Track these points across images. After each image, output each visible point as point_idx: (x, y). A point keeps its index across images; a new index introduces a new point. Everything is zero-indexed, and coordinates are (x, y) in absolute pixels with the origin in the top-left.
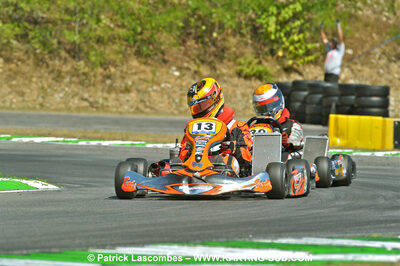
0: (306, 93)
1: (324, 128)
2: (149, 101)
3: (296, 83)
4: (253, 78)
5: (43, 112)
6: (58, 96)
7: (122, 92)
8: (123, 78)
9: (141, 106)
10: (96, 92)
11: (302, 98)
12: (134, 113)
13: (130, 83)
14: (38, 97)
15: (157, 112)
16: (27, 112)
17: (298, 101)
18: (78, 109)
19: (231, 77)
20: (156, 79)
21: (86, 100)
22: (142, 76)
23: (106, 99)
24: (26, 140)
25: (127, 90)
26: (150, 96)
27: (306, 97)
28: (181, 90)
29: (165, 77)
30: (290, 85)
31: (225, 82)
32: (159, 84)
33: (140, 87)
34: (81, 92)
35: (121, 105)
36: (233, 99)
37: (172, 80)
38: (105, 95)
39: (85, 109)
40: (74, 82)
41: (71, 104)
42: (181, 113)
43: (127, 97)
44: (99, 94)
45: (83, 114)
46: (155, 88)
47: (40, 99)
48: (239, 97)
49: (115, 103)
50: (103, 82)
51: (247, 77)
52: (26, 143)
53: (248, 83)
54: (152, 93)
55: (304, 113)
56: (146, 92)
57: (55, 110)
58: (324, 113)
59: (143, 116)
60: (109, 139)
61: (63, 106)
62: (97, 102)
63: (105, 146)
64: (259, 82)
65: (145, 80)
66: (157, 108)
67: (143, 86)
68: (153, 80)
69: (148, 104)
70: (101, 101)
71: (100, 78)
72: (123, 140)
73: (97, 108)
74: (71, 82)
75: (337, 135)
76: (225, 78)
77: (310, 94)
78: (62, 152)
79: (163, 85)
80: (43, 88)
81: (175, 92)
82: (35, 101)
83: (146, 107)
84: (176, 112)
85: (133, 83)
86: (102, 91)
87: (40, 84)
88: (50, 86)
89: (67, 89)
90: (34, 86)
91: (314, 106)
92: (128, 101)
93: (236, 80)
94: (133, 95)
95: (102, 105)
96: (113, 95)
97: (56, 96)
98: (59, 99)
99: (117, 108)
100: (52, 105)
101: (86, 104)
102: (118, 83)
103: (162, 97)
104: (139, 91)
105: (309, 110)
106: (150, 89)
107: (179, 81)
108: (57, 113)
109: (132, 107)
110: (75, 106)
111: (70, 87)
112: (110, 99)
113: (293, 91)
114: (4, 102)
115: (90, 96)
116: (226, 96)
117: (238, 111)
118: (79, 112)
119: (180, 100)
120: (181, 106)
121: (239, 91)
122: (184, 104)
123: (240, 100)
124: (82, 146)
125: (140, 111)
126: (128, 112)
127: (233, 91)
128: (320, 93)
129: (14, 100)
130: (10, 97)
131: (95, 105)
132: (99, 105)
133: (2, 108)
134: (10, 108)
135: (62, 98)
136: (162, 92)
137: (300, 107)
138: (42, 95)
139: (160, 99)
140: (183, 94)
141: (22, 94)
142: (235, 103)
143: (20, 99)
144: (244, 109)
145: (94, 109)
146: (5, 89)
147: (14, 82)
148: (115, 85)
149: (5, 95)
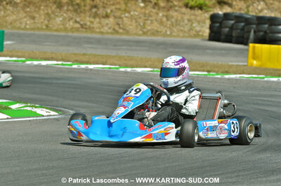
0: (232, 22)
2: (123, 26)
3: (226, 15)
4: (196, 9)
5: (48, 33)
6: (59, 20)
7: (104, 17)
8: (104, 7)
9: (117, 28)
10: (85, 17)
11: (230, 25)
12: (111, 33)
13: (109, 11)
14: (45, 20)
15: (127, 32)
16: (37, 32)
17: (226, 27)
18: (72, 29)
19: (180, 7)
20: (127, 8)
21: (78, 23)
22: (118, 6)
23: (92, 22)
24: (36, 63)
25: (107, 16)
26: (123, 21)
27: (233, 25)
28: (145, 16)
29: (134, 7)
30: (222, 15)
31: (176, 11)
32: (129, 12)
33: (116, 14)
34: (74, 17)
35: (103, 26)
36: (182, 23)
37: (139, 10)
38: (92, 19)
39: (77, 30)
40: (70, 10)
41: (67, 25)
42: (144, 33)
43: (105, 21)
44: (88, 18)
45: (76, 34)
46: (127, 15)
47: (46, 22)
48: (186, 21)
49: (99, 25)
50: (90, 10)
51: (192, 8)
52: (36, 66)
53: (192, 12)
54: (124, 19)
55: (231, 36)
56: (120, 18)
57: (56, 30)
58: (245, 36)
59: (117, 37)
60: (94, 63)
61: (62, 27)
62: (86, 24)
63: (91, 69)
64: (200, 11)
65: (120, 9)
66: (128, 29)
67: (118, 14)
68: (125, 10)
69: (121, 26)
70: (88, 23)
71: (88, 7)
72: (103, 64)
73: (86, 28)
74: (68, 10)
75: (254, 58)
76: (177, 8)
77: (236, 22)
78: (61, 75)
79: (132, 13)
80: (48, 14)
81: (140, 18)
82: (42, 23)
83: (120, 28)
84: (141, 32)
85: (112, 11)
86: (90, 16)
87: (46, 11)
88: (53, 13)
89: (65, 15)
90: (42, 12)
91: (239, 31)
92: (107, 24)
93: (184, 10)
94: (111, 19)
95: (90, 27)
96: (97, 20)
97: (57, 19)
98: (59, 22)
99: (100, 29)
100: (54, 26)
101: (78, 25)
102: (101, 11)
103: (132, 21)
104: (115, 17)
105: (234, 34)
106: (123, 16)
107: (143, 10)
108: (55, 33)
110: (70, 27)
111: (67, 14)
112: (95, 23)
113: (224, 20)
114: (21, 23)
115: (81, 20)
116: (176, 21)
117: (185, 32)
118: (73, 32)
119: (144, 24)
120: (144, 28)
121: (186, 18)
122: (146, 27)
123: (186, 24)
124: (75, 69)
125: (116, 32)
126: (108, 33)
127: (182, 18)
128: (242, 22)
129: (28, 22)
130: (25, 19)
131: (84, 27)
132: (87, 27)
133: (19, 28)
134: (25, 29)
135: (61, 21)
136: (132, 18)
137: (228, 31)
138: (47, 18)
139: (129, 23)
140: (146, 20)
141: (33, 18)
142: (183, 26)
143: (32, 21)
144: (189, 31)
145: (84, 30)
146: (22, 14)
147: (28, 9)
148: (98, 12)
149: (21, 18)
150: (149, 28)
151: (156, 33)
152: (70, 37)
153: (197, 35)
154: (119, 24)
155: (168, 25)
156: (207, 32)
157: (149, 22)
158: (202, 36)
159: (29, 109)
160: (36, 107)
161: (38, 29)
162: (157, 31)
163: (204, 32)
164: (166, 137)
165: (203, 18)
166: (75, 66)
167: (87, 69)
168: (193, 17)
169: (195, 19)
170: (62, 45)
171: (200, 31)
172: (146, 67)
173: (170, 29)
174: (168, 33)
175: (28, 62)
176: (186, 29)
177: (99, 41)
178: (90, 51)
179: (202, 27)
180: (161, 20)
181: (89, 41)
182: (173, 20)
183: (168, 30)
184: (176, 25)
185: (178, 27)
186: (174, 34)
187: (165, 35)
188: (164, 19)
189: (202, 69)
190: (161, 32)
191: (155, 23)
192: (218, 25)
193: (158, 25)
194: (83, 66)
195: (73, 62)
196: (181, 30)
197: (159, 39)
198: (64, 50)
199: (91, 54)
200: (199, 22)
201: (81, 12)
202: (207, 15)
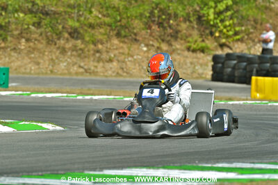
0: (235, 62)
1: (248, 86)
2: (126, 68)
3: (228, 55)
4: (198, 52)
5: (52, 76)
6: (63, 65)
7: (108, 62)
8: (108, 52)
9: (120, 72)
10: (89, 62)
11: (232, 65)
12: (115, 76)
13: (112, 56)
14: (49, 65)
15: (131, 75)
16: (41, 76)
17: (228, 67)
18: (77, 74)
19: (183, 50)
20: (130, 52)
21: (82, 67)
22: (121, 51)
23: (96, 67)
24: (41, 95)
25: (111, 61)
26: (126, 64)
27: (235, 64)
28: (148, 60)
29: (137, 51)
30: (224, 56)
31: (179, 54)
32: (132, 56)
33: (120, 59)
34: (78, 62)
35: (106, 71)
36: (185, 67)
37: (142, 54)
38: (96, 64)
39: (82, 74)
40: (74, 55)
41: (71, 70)
43: (110, 65)
44: (91, 63)
45: (80, 77)
46: (130, 59)
47: (51, 67)
48: (189, 65)
49: (103, 69)
50: (94, 55)
51: (194, 51)
52: (41, 98)
53: (195, 55)
54: (128, 63)
55: (234, 76)
56: (124, 62)
57: (61, 74)
58: (248, 76)
59: (121, 79)
60: (98, 95)
61: (66, 71)
62: (90, 69)
63: (96, 100)
64: (202, 54)
65: (123, 54)
66: (131, 72)
67: (122, 58)
68: (128, 54)
69: (125, 70)
70: (92, 68)
71: (92, 52)
72: (107, 95)
73: (90, 73)
74: (72, 55)
75: (257, 91)
76: (179, 52)
77: (238, 62)
78: (65, 104)
79: (135, 57)
80: (52, 59)
81: (143, 62)
82: (47, 68)
83: (124, 72)
84: (144, 76)
85: (115, 55)
86: (94, 61)
87: (50, 57)
88: (57, 58)
89: (69, 60)
90: (46, 58)
91: (241, 71)
92: (111, 68)
93: (186, 53)
94: (115, 64)
95: (94, 72)
96: (101, 64)
97: (61, 64)
98: (63, 67)
99: (103, 73)
100: (58, 71)
101: (81, 70)
102: (105, 56)
104: (118, 61)
105: (236, 74)
106: (126, 60)
107: (146, 54)
108: (61, 77)
110: (74, 72)
111: (71, 59)
112: (99, 67)
113: (226, 60)
114: (25, 69)
115: (85, 65)
116: (179, 64)
117: (188, 74)
121: (188, 61)
123: (189, 67)
124: (79, 99)
125: (119, 75)
126: (111, 76)
127: (184, 61)
128: (244, 62)
129: (33, 68)
130: (30, 65)
131: (89, 71)
132: (91, 71)
133: (24, 73)
134: (30, 73)
135: (65, 66)
137: (231, 71)
138: (51, 64)
139: (133, 67)
141: (38, 64)
142: (186, 69)
143: (37, 67)
144: (192, 73)
145: (88, 74)
146: (27, 60)
147: (33, 55)
148: (102, 57)
149: (26, 64)
153: (200, 77)
154: (123, 69)
156: (209, 73)
158: (205, 78)
161: (43, 73)
163: (207, 74)
165: (206, 60)
168: (195, 60)
169: (198, 63)
171: (202, 74)
175: (33, 95)
176: (189, 72)
179: (205, 69)
192: (220, 65)
195: (78, 94)
200: (201, 65)
201: (85, 57)
202: (210, 58)
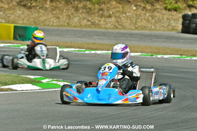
2: (121, 22)
3: (193, 15)
4: (173, 11)
5: (69, 28)
6: (76, 19)
7: (108, 17)
8: (108, 10)
9: (117, 24)
10: (94, 17)
11: (196, 22)
12: (113, 29)
13: (111, 13)
14: (66, 19)
15: (124, 28)
16: (61, 28)
17: (194, 23)
19: (162, 10)
21: (90, 21)
22: (117, 9)
23: (99, 21)
24: (60, 50)
25: (110, 16)
26: (121, 19)
28: (136, 16)
29: (129, 10)
30: (191, 15)
31: (158, 12)
32: (125, 13)
33: (116, 15)
34: (87, 17)
35: (107, 24)
36: (163, 21)
37: (132, 12)
38: (99, 19)
39: (89, 26)
40: (84, 12)
41: (82, 23)
42: (136, 28)
43: (109, 20)
44: (97, 18)
45: (88, 29)
46: (124, 15)
47: (67, 21)
48: (165, 20)
49: (104, 22)
50: (98, 12)
51: (169, 10)
53: (170, 13)
54: (122, 18)
56: (119, 17)
57: (75, 27)
59: (117, 31)
60: (101, 50)
61: (78, 24)
62: (95, 22)
63: (99, 54)
64: (175, 13)
65: (119, 12)
66: (124, 25)
67: (118, 15)
68: (123, 12)
69: (120, 23)
70: (97, 22)
73: (95, 25)
74: (82, 12)
76: (159, 10)
79: (127, 14)
80: (68, 15)
81: (133, 17)
82: (65, 21)
83: (119, 25)
84: (134, 28)
85: (113, 13)
86: (98, 16)
87: (67, 13)
88: (72, 14)
89: (80, 16)
90: (64, 14)
92: (110, 22)
93: (164, 11)
94: (113, 19)
95: (98, 24)
96: (103, 19)
98: (76, 21)
99: (105, 25)
100: (73, 24)
101: (89, 23)
102: (106, 13)
104: (115, 17)
106: (121, 16)
107: (135, 12)
109: (112, 25)
111: (82, 15)
112: (101, 21)
113: (192, 18)
114: (50, 22)
115: (92, 19)
116: (159, 20)
117: (165, 27)
118: (86, 28)
119: (136, 21)
120: (136, 24)
121: (165, 17)
122: (138, 23)
123: (166, 22)
124: (87, 54)
125: (116, 27)
126: (110, 28)
127: (163, 17)
129: (55, 21)
130: (53, 19)
133: (49, 25)
134: (53, 25)
135: (78, 20)
136: (127, 17)
137: (195, 27)
138: (68, 18)
139: (126, 21)
140: (137, 19)
141: (58, 18)
142: (163, 23)
143: (58, 20)
144: (168, 26)
145: (94, 26)
146: (50, 16)
147: (55, 12)
148: (104, 14)
149: (50, 19)
150: (140, 24)
151: (144, 28)
152: (84, 31)
153: (173, 29)
154: (118, 22)
155: (153, 23)
156: (180, 27)
157: (139, 20)
158: (177, 30)
159: (55, 82)
160: (60, 81)
161: (62, 25)
162: (145, 27)
164: (137, 100)
165: (178, 17)
166: (87, 52)
167: (95, 54)
168: (170, 17)
169: (172, 18)
170: (78, 37)
171: (175, 26)
172: (137, 52)
173: (154, 25)
174: (153, 28)
176: (166, 25)
177: (104, 34)
178: (98, 41)
179: (177, 23)
180: (148, 18)
181: (97, 34)
182: (156, 19)
183: (153, 26)
184: (159, 22)
185: (160, 23)
186: (157, 29)
187: (151, 29)
188: (150, 18)
189: (177, 53)
190: (148, 27)
191: (144, 21)
192: (188, 22)
193: (146, 23)
194: (93, 52)
195: (86, 49)
196: (162, 26)
197: (146, 32)
198: (79, 41)
199: (99, 44)
200: (174, 20)
201: (92, 14)
202: (180, 15)
